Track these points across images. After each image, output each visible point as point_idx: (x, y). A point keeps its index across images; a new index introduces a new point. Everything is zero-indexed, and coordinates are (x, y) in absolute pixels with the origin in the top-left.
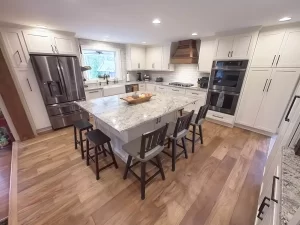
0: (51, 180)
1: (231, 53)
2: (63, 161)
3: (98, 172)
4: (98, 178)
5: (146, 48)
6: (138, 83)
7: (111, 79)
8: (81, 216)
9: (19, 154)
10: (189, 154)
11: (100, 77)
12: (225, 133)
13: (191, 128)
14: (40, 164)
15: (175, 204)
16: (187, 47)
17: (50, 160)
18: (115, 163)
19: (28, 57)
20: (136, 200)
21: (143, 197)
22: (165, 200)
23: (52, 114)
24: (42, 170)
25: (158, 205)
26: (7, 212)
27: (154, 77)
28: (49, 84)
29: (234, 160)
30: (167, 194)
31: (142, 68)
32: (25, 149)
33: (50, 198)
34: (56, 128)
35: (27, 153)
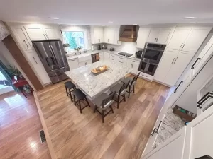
0: (58, 113)
1: (157, 39)
2: (62, 103)
3: (81, 110)
4: (81, 112)
5: (103, 28)
6: (99, 51)
7: (82, 50)
8: (76, 131)
9: (39, 99)
10: (126, 99)
11: (75, 49)
12: (147, 85)
13: (128, 88)
14: (51, 105)
15: (118, 125)
16: (130, 30)
17: (55, 103)
18: (89, 105)
19: (31, 44)
20: (100, 124)
21: (103, 122)
22: (113, 123)
23: (51, 76)
24: (53, 108)
25: (110, 125)
26: (42, 127)
27: (109, 47)
28: (46, 59)
29: (149, 102)
30: (114, 120)
31: (101, 42)
32: (41, 96)
33: (60, 122)
34: (54, 83)
35: (43, 98)
